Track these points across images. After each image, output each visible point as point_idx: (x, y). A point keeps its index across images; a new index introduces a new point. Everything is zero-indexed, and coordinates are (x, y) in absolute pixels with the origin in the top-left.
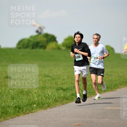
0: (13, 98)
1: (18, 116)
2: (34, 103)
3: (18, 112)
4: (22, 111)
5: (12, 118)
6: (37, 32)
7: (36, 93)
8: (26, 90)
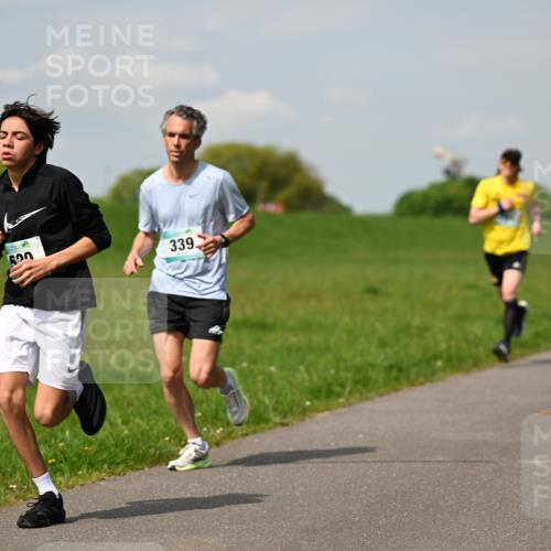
0: (383, 344)
1: (396, 390)
3: (397, 379)
5: (381, 395)
6: (447, 172)
7: (442, 330)
8: (416, 322)
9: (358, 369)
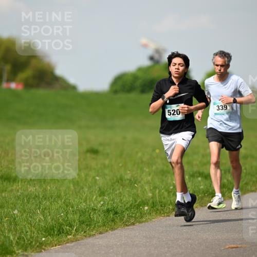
0: (102, 193)
1: (113, 229)
2: (144, 203)
3: (113, 220)
4: (121, 220)
5: (101, 233)
6: (152, 58)
7: (148, 182)
8: (128, 176)
9: (83, 212)
